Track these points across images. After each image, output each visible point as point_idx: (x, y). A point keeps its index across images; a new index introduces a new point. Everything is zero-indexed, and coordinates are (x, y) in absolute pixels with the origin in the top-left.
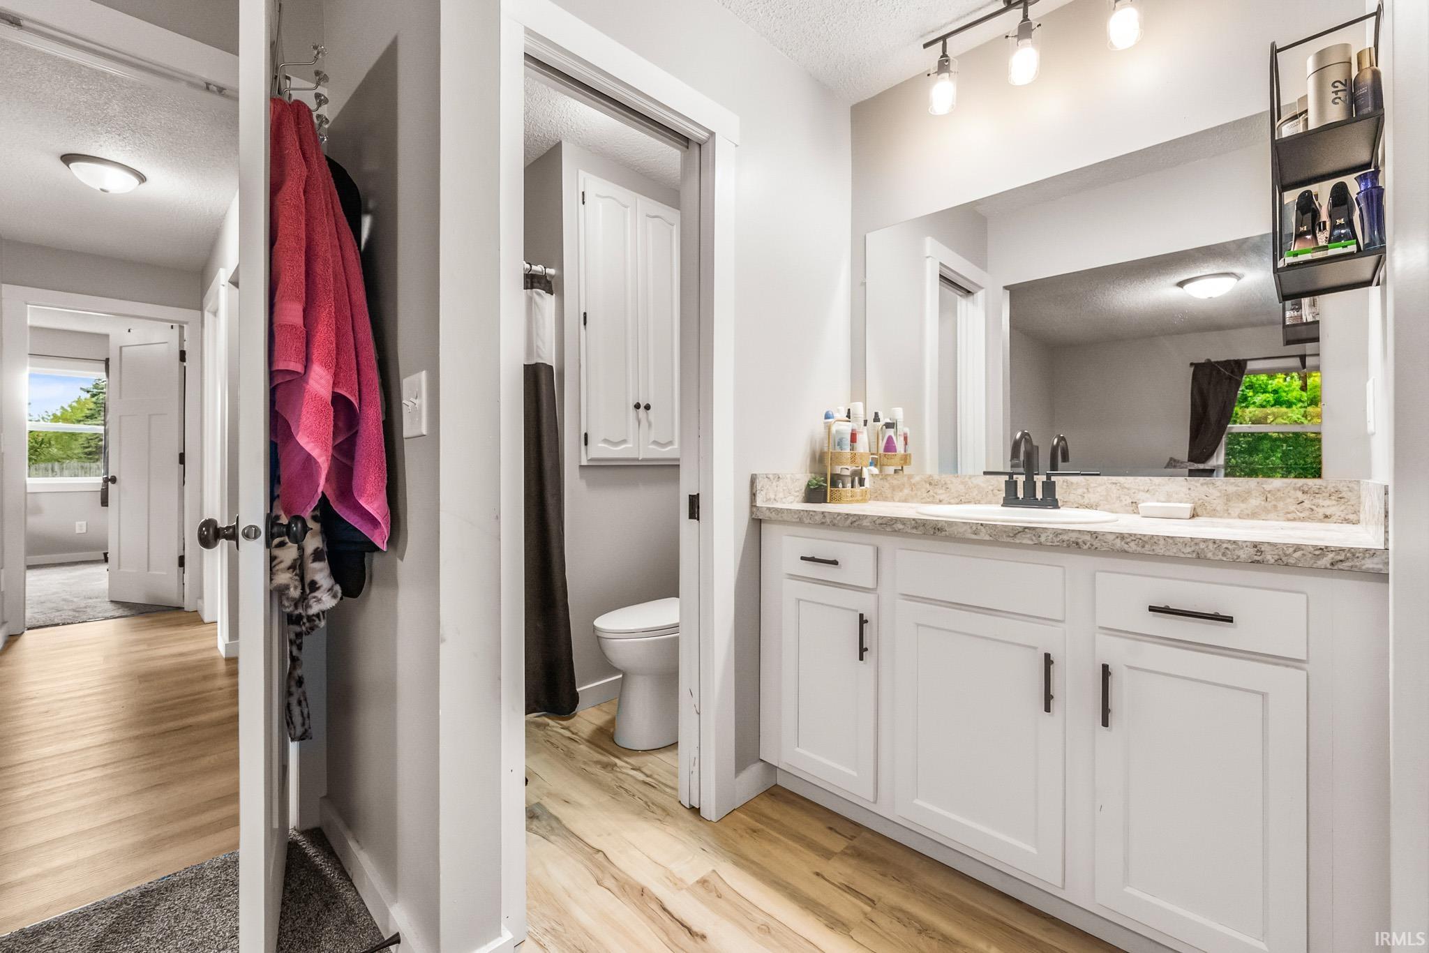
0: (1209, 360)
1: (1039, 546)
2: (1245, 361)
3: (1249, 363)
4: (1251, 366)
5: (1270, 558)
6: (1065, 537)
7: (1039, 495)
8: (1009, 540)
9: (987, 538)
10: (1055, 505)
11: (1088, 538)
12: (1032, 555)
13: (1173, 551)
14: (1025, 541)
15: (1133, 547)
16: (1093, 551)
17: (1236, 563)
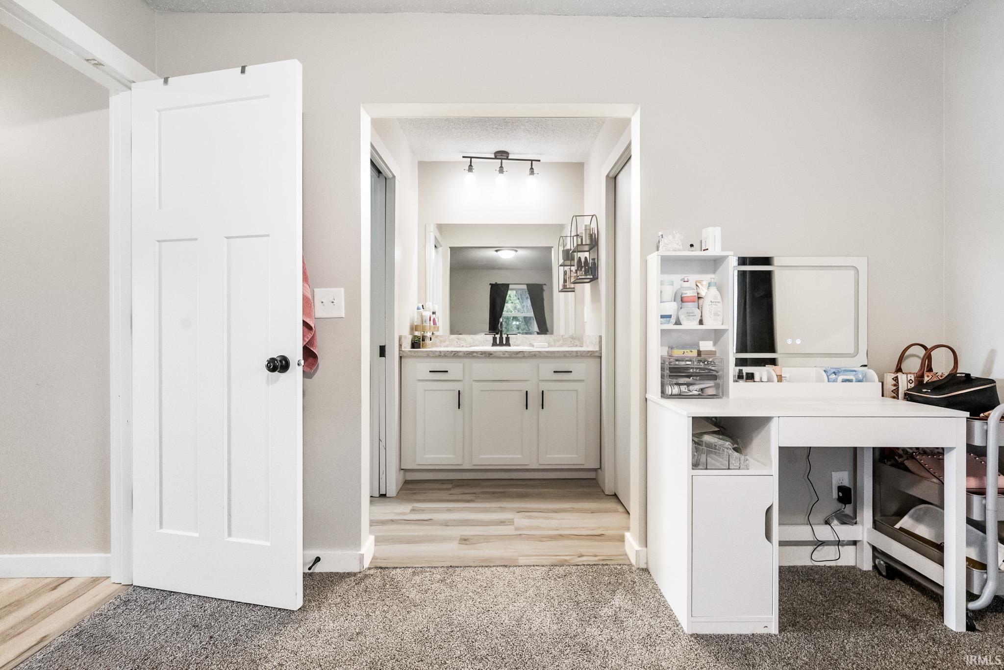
0: (496, 283)
1: (524, 357)
2: (509, 284)
3: (510, 286)
4: (511, 287)
5: (579, 355)
6: (532, 353)
7: (504, 342)
8: (515, 356)
9: (508, 356)
10: (509, 345)
11: (538, 353)
12: (524, 360)
13: (559, 355)
14: (520, 356)
15: (549, 355)
16: (540, 357)
17: (572, 357)
